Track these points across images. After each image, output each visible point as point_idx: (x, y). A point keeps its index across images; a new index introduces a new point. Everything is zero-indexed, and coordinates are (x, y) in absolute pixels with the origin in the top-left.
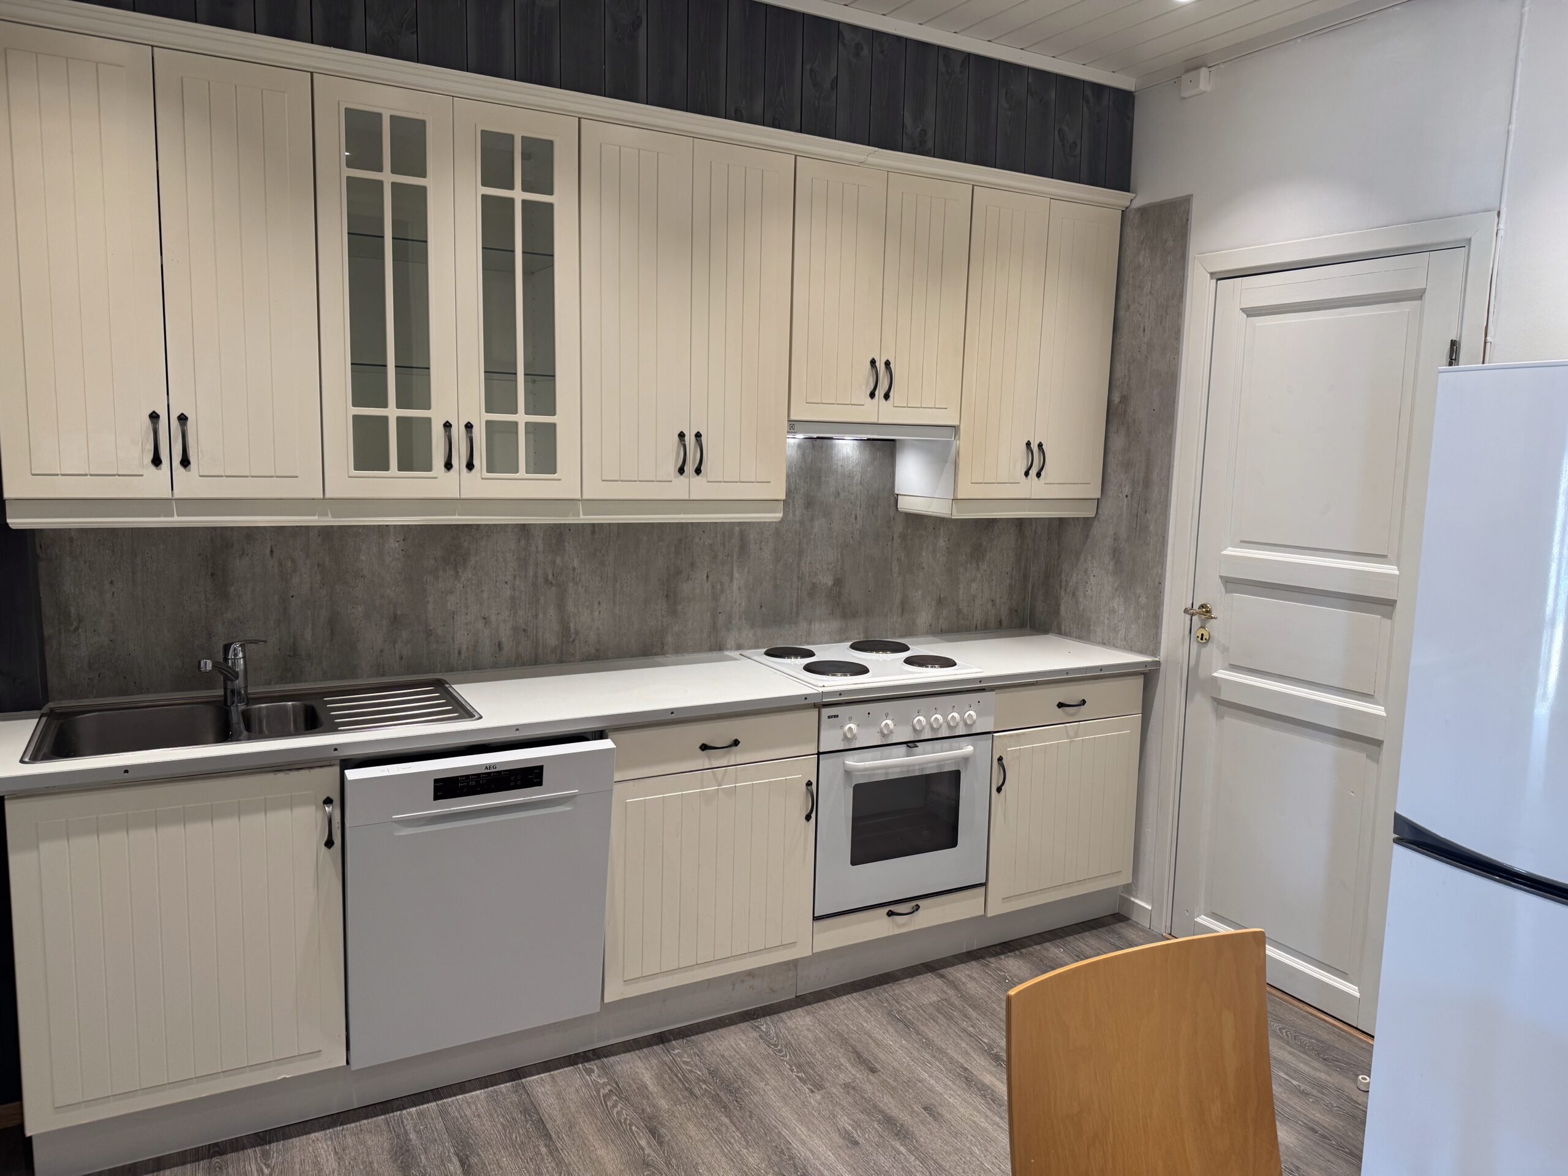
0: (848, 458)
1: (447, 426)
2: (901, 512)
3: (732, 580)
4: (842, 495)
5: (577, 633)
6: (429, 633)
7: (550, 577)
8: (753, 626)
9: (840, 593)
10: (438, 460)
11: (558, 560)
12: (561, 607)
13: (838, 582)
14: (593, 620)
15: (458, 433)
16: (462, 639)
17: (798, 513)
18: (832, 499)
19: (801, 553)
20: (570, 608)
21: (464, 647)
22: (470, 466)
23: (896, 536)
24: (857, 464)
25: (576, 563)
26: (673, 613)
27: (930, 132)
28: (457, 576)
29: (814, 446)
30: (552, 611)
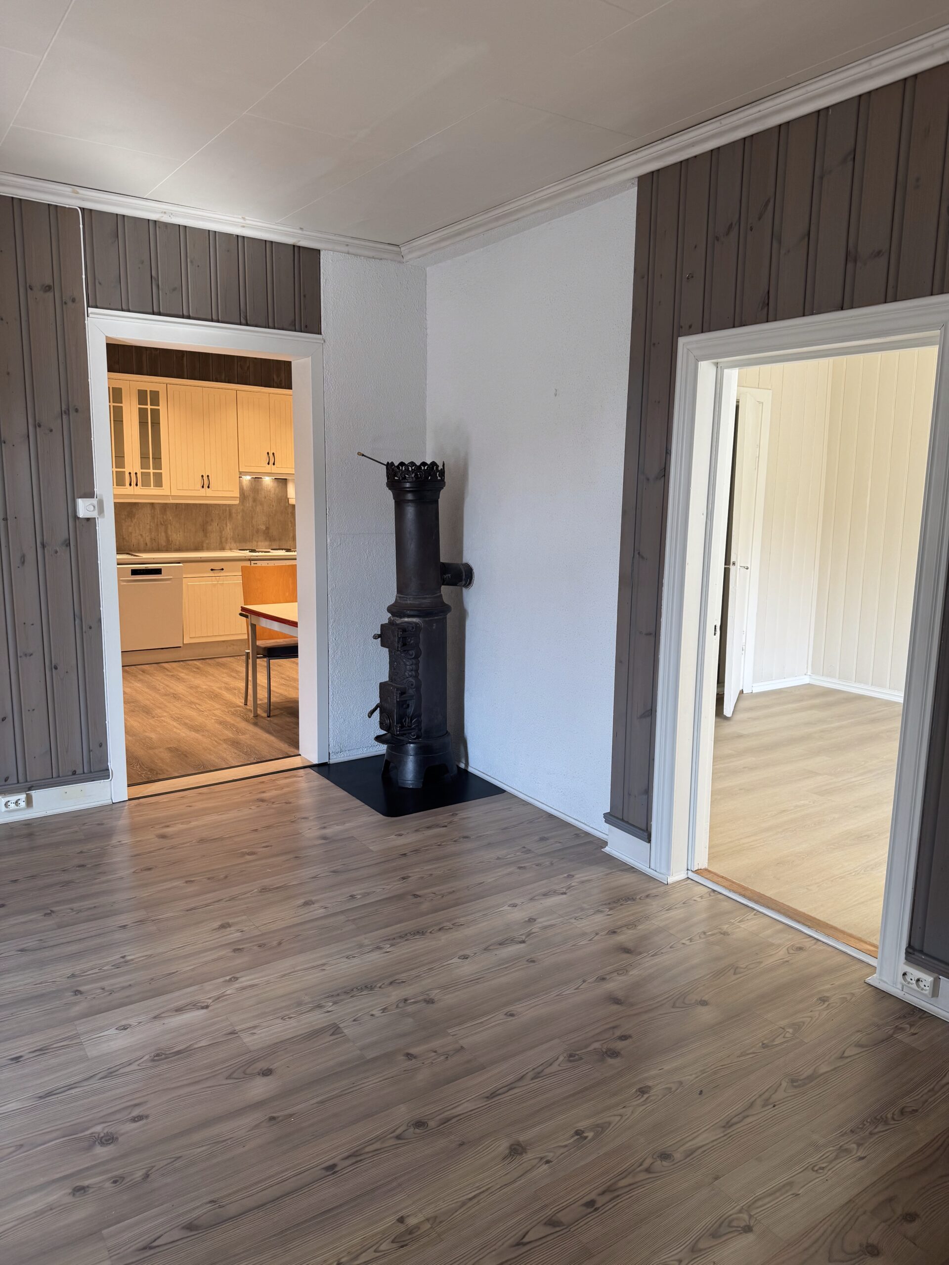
0: (269, 485)
1: (130, 473)
2: (290, 504)
3: (227, 526)
4: (267, 498)
5: (172, 542)
6: (124, 539)
7: (162, 522)
8: (235, 542)
9: (268, 533)
10: (127, 483)
11: (165, 517)
12: (166, 532)
13: (267, 528)
14: (177, 537)
15: (133, 476)
16: (134, 541)
17: (250, 504)
18: (263, 499)
19: (252, 518)
20: (169, 533)
21: (135, 544)
22: (137, 485)
23: (289, 513)
24: (273, 487)
25: (171, 518)
26: (206, 536)
27: (283, 381)
28: (132, 521)
29: (255, 481)
30: (163, 534)
